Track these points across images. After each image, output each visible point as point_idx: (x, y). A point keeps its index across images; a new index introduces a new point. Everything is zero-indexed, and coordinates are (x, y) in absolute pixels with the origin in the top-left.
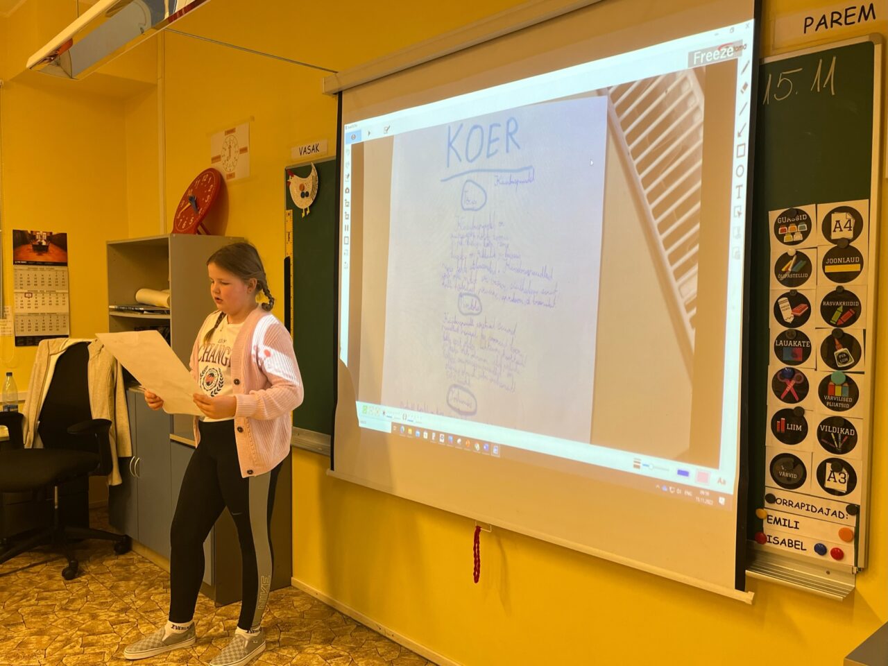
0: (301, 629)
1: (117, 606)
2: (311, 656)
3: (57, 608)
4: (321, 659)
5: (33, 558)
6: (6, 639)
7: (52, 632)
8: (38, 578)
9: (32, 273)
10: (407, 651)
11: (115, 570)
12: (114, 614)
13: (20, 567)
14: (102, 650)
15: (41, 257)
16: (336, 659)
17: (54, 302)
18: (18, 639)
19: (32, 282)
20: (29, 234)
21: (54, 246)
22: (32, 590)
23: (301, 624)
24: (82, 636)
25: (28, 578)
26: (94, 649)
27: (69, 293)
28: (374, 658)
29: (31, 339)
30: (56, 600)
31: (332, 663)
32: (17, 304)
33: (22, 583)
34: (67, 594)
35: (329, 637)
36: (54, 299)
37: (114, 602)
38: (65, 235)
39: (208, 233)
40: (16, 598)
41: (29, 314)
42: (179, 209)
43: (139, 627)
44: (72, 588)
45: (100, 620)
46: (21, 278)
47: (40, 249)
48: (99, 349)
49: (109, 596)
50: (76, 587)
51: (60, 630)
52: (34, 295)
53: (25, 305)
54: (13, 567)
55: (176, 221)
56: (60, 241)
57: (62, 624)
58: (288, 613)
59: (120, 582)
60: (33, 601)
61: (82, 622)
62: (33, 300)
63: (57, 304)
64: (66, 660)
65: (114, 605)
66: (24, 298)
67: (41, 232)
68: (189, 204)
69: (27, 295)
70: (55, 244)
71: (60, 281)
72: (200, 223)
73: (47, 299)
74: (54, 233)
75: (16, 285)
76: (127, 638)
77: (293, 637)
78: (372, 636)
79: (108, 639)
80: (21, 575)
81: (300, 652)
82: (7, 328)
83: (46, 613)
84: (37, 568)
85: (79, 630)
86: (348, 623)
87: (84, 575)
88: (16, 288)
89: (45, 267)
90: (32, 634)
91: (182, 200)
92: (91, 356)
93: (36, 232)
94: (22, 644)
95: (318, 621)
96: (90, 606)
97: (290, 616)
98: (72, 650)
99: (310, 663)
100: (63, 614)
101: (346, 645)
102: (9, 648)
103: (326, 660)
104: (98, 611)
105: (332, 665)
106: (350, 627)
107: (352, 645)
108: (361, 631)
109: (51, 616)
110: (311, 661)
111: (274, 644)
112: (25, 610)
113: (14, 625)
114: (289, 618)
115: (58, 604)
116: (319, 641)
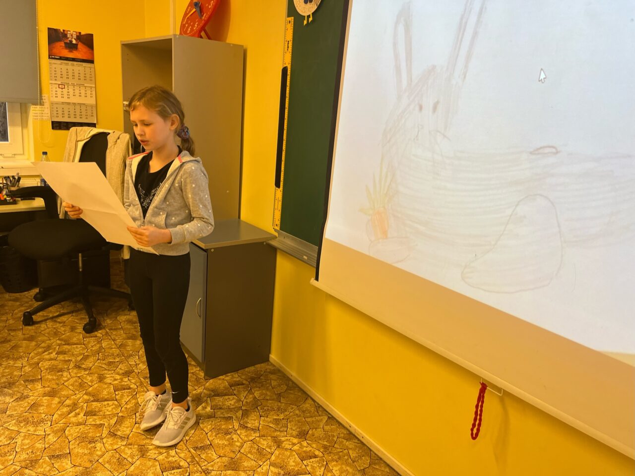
0: (278, 415)
1: (123, 368)
2: (288, 453)
3: (72, 365)
4: (298, 460)
5: (63, 307)
6: (23, 398)
7: (63, 393)
8: (63, 329)
9: (64, 67)
10: (377, 457)
11: (126, 327)
12: (118, 377)
13: (51, 316)
14: (101, 422)
15: (72, 54)
16: (311, 460)
17: (83, 94)
18: (31, 400)
19: (65, 76)
20: (62, 33)
21: (82, 45)
22: (55, 342)
23: (279, 409)
24: (87, 402)
25: (54, 328)
26: (94, 420)
27: (95, 87)
28: (347, 464)
29: (65, 124)
30: (73, 355)
31: (308, 465)
32: (52, 93)
33: (48, 333)
34: (84, 349)
35: (304, 429)
36: (83, 92)
37: (121, 362)
38: (91, 36)
39: (209, 38)
40: (40, 350)
41: (63, 103)
42: (186, 14)
43: (137, 395)
44: (89, 342)
45: (106, 384)
46: (55, 71)
47: (71, 47)
48: (115, 140)
49: (118, 355)
50: (91, 342)
51: (71, 392)
52: (66, 86)
53: (59, 95)
54: (45, 315)
55: (183, 26)
56: (87, 40)
57: (72, 385)
58: (266, 394)
59: (128, 341)
60: (53, 355)
61: (90, 384)
62: (65, 91)
63: (86, 96)
64: (69, 431)
65: (119, 367)
66: (58, 89)
67: (72, 32)
68: (194, 10)
69: (60, 86)
70: (84, 43)
71: (88, 76)
72: (203, 29)
73: (77, 92)
74: (83, 33)
75: (51, 77)
76: (126, 408)
77: (271, 425)
78: (342, 433)
79: (109, 408)
80: (50, 324)
81: (278, 447)
82: (45, 113)
83: (61, 370)
84: (64, 318)
85: (86, 394)
86: (320, 413)
87: (100, 329)
88: (51, 80)
89: (75, 63)
90: (45, 395)
91: (188, 6)
92: (109, 145)
93: (68, 31)
94: (34, 406)
95: (293, 406)
96: (100, 365)
97: (268, 398)
98: (76, 418)
99: (288, 462)
100: (76, 373)
101: (320, 442)
102: (22, 409)
103: (302, 461)
104: (106, 372)
105: (309, 468)
106: (322, 417)
107: (325, 443)
108: (332, 425)
109: (65, 374)
110: (289, 460)
111: (255, 432)
112: (44, 364)
113: (32, 381)
114: (267, 400)
115: (73, 360)
116: (294, 433)
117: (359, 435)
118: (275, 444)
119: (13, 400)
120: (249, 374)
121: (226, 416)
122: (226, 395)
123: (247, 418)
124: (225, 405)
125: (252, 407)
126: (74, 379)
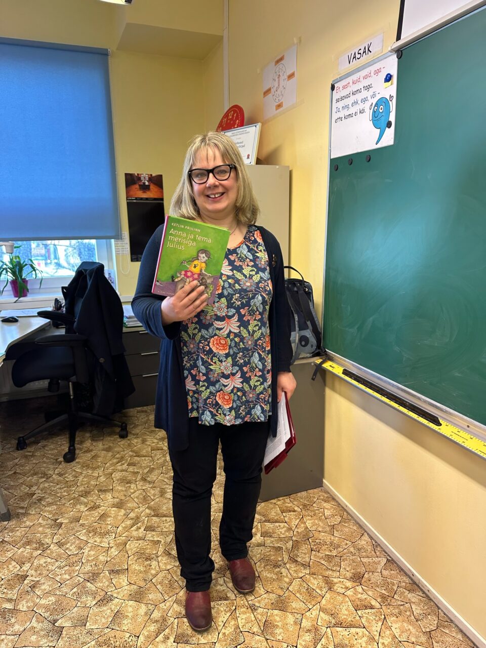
0: (331, 551)
2: (340, 598)
3: (139, 477)
14: (159, 539)
15: (145, 194)
18: (101, 511)
20: (136, 177)
21: (153, 185)
22: (128, 453)
24: (148, 516)
26: (153, 536)
28: (410, 622)
30: (141, 467)
34: (151, 461)
35: (359, 570)
38: (161, 176)
40: (115, 461)
47: (144, 188)
50: (158, 454)
56: (158, 181)
57: (138, 497)
58: (319, 525)
60: (125, 466)
64: (130, 545)
67: (144, 175)
70: (155, 184)
74: (154, 175)
78: (405, 581)
82: (125, 248)
83: (129, 482)
85: (148, 507)
90: (114, 506)
93: (141, 174)
94: (103, 517)
95: (348, 542)
96: (163, 479)
97: (320, 529)
98: (137, 532)
99: (339, 610)
100: (142, 486)
101: (377, 589)
102: (92, 519)
103: (356, 611)
104: (167, 486)
105: (363, 620)
106: (380, 559)
107: (383, 592)
108: (391, 570)
109: (133, 486)
110: (341, 607)
111: (305, 568)
112: (117, 475)
113: (105, 491)
114: (320, 531)
115: (141, 472)
116: (349, 575)
117: (423, 587)
118: (326, 585)
119: (86, 509)
120: (301, 500)
121: (276, 545)
122: (276, 522)
123: (297, 550)
124: (276, 533)
125: (303, 538)
126: (139, 492)
